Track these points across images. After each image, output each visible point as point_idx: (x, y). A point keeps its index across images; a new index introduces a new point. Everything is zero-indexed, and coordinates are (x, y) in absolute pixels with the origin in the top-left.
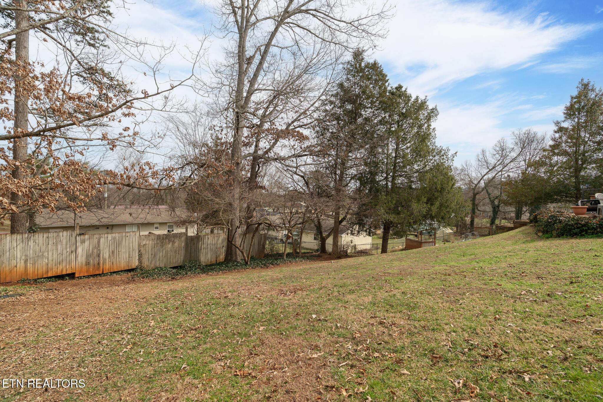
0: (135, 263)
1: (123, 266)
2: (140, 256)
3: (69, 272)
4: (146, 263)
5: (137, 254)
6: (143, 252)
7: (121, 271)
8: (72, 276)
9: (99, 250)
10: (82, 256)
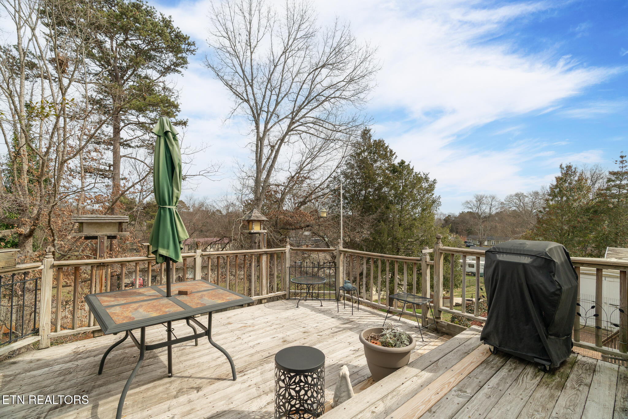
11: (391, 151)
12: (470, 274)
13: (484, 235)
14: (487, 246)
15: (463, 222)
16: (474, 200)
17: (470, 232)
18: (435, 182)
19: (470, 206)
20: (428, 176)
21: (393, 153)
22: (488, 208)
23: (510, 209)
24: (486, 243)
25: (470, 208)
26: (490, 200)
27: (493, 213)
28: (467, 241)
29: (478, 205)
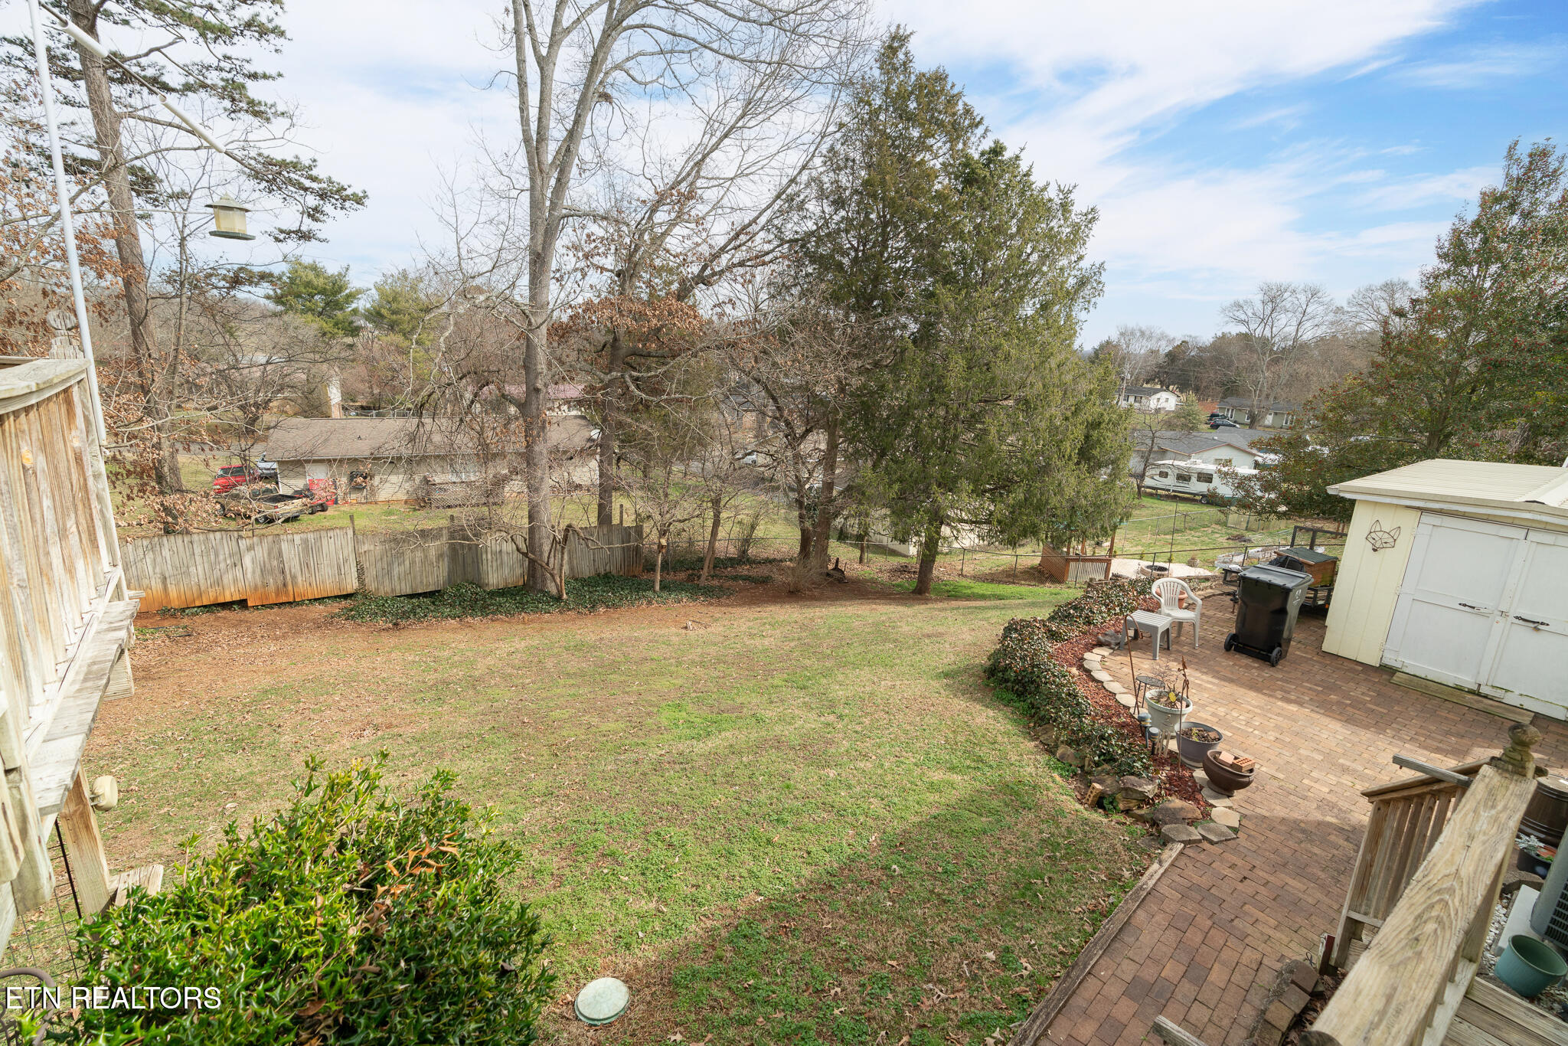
0: (351, 584)
1: (330, 588)
2: (361, 571)
3: (236, 598)
4: (371, 585)
5: (354, 569)
6: (366, 565)
7: (328, 598)
8: (243, 604)
9: (282, 562)
10: (254, 572)
11: (968, 111)
12: (1197, 498)
13: (1268, 396)
14: (1268, 427)
15: (1216, 360)
16: (1257, 298)
17: (1230, 389)
18: (1091, 216)
19: (1243, 317)
20: (1072, 196)
21: (978, 119)
22: (1295, 323)
23: (1358, 329)
24: (1269, 420)
25: (1243, 322)
26: (1303, 299)
27: (1305, 337)
28: (1216, 411)
29: (1268, 312)
